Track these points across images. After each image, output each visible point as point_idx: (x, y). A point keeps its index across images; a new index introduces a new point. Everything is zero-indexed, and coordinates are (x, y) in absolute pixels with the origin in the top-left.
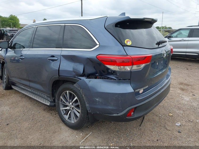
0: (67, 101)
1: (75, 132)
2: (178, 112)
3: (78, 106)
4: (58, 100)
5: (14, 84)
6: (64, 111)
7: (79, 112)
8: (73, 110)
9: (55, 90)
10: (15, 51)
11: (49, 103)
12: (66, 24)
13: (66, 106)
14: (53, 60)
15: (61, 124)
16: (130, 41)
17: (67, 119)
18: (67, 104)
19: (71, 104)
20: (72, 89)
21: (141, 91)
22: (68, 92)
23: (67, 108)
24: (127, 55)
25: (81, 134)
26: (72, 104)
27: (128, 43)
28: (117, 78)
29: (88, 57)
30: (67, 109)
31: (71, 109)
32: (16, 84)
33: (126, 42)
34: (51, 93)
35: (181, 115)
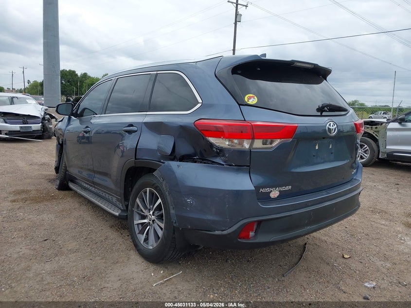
0: (146, 208)
1: (152, 267)
2: (379, 263)
3: (160, 218)
4: (133, 206)
5: (73, 180)
6: (140, 226)
7: (162, 229)
8: (153, 225)
9: (130, 189)
10: (80, 121)
11: (120, 211)
12: (158, 72)
13: (144, 217)
14: (130, 132)
15: (132, 251)
16: (256, 98)
17: (142, 242)
18: (146, 213)
19: (151, 213)
20: (154, 184)
21: (275, 194)
22: (148, 189)
23: (145, 221)
24: (245, 120)
25: (162, 272)
26: (153, 213)
27: (251, 101)
28: (225, 162)
29: (181, 124)
30: (145, 223)
31: (151, 222)
32: (77, 181)
33: (246, 99)
34: (123, 192)
35: (384, 270)
